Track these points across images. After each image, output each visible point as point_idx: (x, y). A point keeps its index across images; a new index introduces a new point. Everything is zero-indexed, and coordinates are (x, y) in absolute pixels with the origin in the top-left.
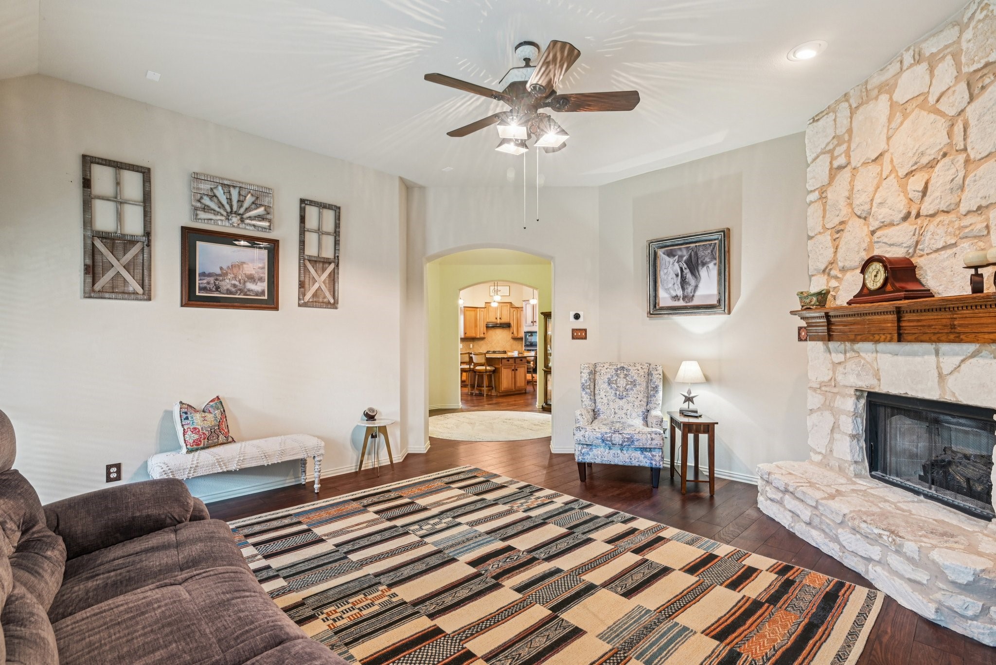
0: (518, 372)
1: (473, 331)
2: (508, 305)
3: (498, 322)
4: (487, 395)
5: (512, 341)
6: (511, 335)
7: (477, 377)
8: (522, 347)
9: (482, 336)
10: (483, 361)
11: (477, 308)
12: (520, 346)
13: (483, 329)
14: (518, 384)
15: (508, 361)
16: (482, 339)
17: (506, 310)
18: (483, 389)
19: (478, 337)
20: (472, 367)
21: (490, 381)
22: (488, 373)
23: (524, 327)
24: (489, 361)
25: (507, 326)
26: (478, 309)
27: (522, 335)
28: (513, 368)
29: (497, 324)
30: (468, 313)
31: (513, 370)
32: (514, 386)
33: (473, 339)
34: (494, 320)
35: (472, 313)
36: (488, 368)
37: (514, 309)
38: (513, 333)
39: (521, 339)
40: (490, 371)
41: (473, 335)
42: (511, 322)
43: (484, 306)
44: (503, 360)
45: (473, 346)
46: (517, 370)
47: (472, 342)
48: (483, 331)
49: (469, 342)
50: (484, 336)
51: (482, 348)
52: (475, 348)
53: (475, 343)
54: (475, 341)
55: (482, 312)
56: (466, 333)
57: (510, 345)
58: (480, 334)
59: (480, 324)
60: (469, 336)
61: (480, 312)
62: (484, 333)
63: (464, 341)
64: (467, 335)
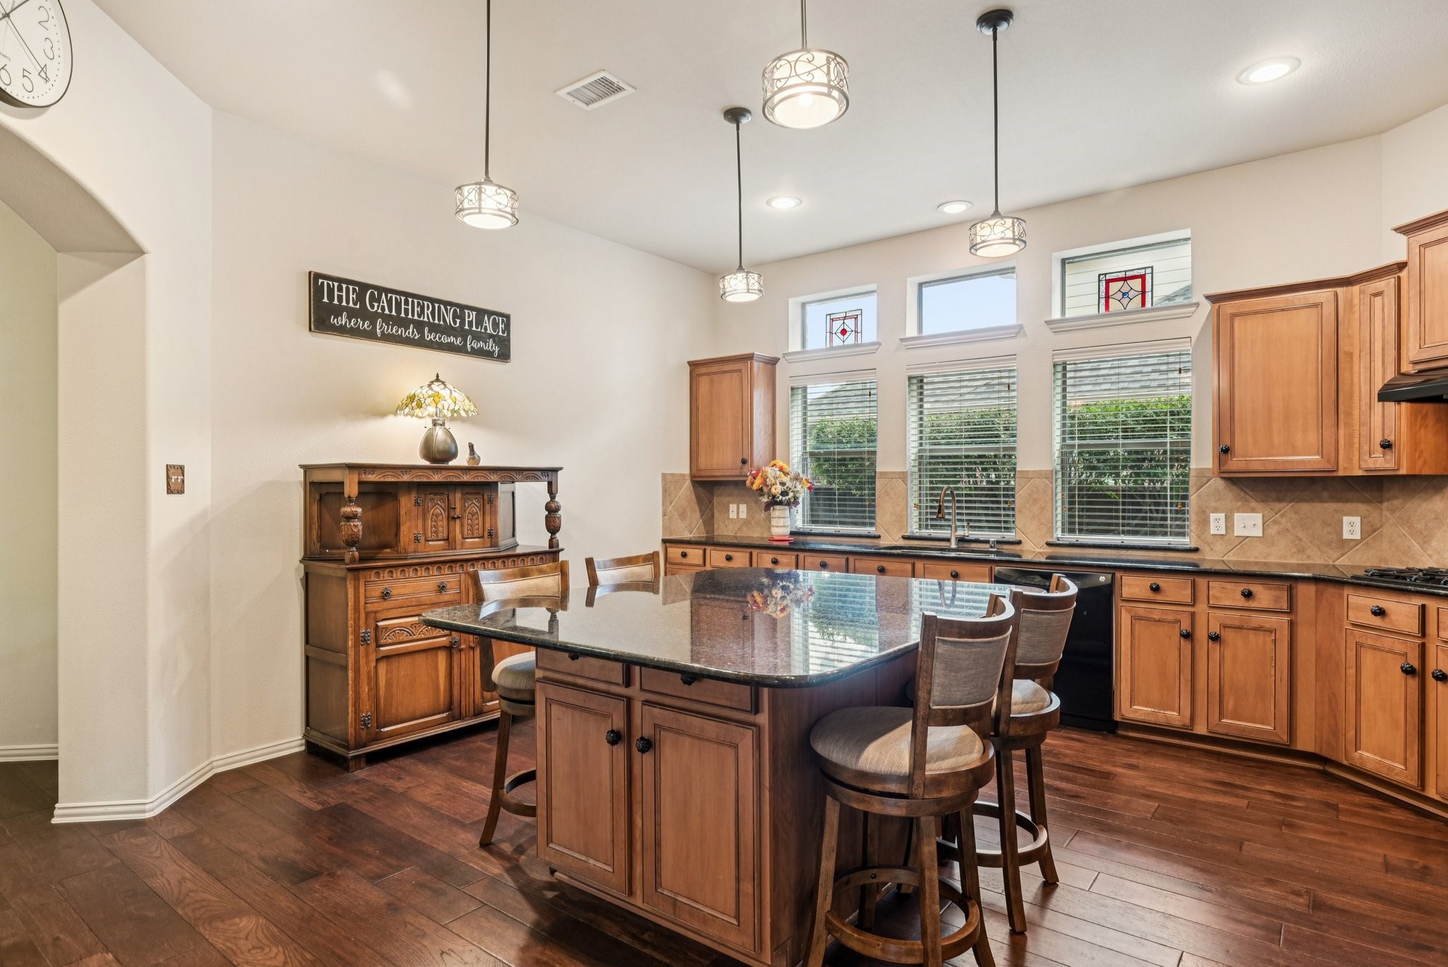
9: (1378, 462)
11: (1346, 282)
19: (1356, 470)
30: (1248, 330)
45: (1370, 529)
47: (1362, 507)
48: (1383, 430)
49: (1331, 506)
50: (1391, 465)
51: (1434, 543)
52: (1391, 542)
53: (1385, 512)
54: (1388, 500)
55: (1378, 299)
56: (1226, 451)
58: (1365, 449)
59: (1365, 388)
60: (1256, 466)
61: (1365, 308)
62: (1386, 447)
63: (1280, 500)
64: (1236, 464)
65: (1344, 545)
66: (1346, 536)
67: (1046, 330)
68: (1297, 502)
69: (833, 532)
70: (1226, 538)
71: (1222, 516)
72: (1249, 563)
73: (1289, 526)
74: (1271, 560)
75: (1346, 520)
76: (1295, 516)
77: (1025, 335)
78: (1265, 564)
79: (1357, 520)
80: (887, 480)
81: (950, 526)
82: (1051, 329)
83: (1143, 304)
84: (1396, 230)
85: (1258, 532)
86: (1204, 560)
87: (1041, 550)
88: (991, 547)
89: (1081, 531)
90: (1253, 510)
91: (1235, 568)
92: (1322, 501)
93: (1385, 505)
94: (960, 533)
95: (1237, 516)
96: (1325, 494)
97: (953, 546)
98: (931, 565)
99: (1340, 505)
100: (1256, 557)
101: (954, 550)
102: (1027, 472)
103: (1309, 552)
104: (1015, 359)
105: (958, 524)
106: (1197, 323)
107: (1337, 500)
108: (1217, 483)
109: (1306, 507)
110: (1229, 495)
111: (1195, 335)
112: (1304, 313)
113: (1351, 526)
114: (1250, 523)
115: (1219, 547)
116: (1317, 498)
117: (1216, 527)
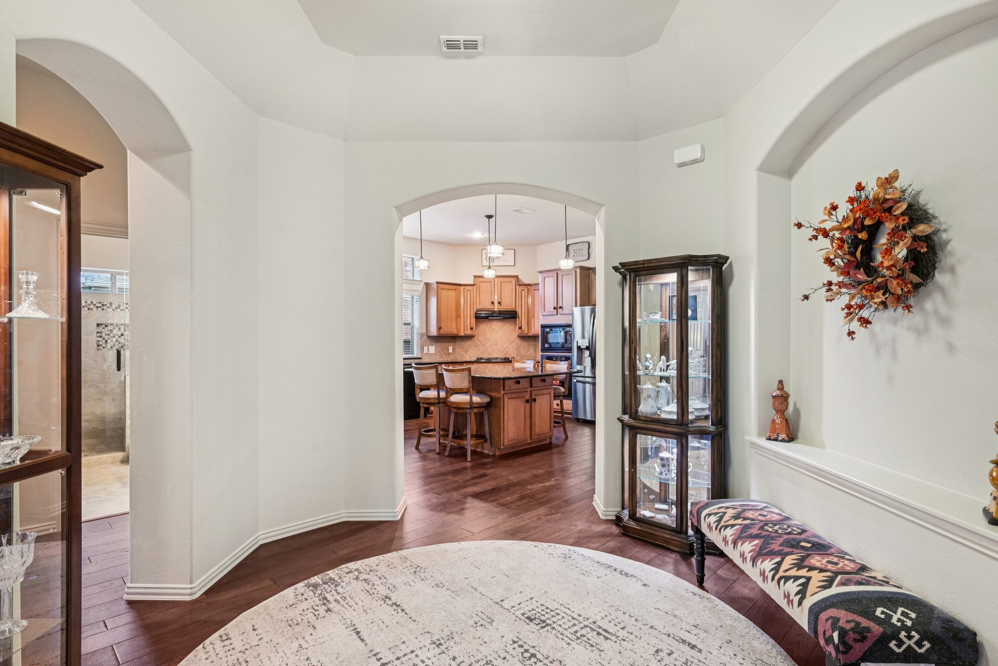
0: (537, 406)
1: (454, 326)
2: (513, 280)
3: (496, 309)
4: (474, 452)
5: (518, 342)
6: (517, 332)
7: (452, 417)
8: (537, 351)
9: (469, 332)
10: (465, 384)
11: (460, 285)
13: (471, 321)
14: (537, 430)
15: (518, 382)
16: (469, 337)
17: (509, 288)
18: (464, 443)
19: (462, 334)
20: (443, 394)
21: (480, 424)
22: (476, 410)
23: (541, 316)
24: (479, 384)
25: (510, 316)
26: (462, 288)
27: (537, 330)
28: (527, 397)
29: (494, 312)
30: (444, 293)
31: (527, 401)
32: (528, 433)
33: (454, 338)
34: (489, 306)
35: (452, 294)
36: (476, 399)
37: (522, 288)
38: (520, 328)
39: (534, 338)
40: (480, 406)
41: (454, 331)
42: (518, 310)
43: (471, 282)
44: (507, 383)
45: (454, 350)
46: (535, 400)
47: (452, 344)
48: (470, 324)
49: (447, 344)
50: (472, 333)
51: (469, 352)
52: (458, 353)
53: (457, 345)
54: (458, 342)
55: (469, 292)
56: (440, 328)
57: (518, 349)
58: (466, 329)
59: (465, 313)
60: (445, 333)
61: (466, 293)
62: (472, 328)
63: (438, 342)
64: (442, 332)
65: (449, 354)
66: (450, 352)
68: (441, 343)
70: (428, 354)
71: (427, 347)
73: (440, 350)
74: (436, 359)
75: (450, 347)
76: (441, 347)
79: (452, 347)
84: (472, 276)
85: (434, 352)
86: (423, 361)
90: (433, 345)
92: (446, 342)
93: (456, 343)
95: (430, 347)
96: (446, 340)
100: (434, 359)
103: (443, 356)
106: (421, 287)
107: (448, 342)
108: (425, 337)
109: (443, 344)
110: (428, 341)
111: (421, 291)
112: (453, 292)
113: (451, 349)
114: (432, 349)
115: (426, 357)
116: (444, 342)
117: (426, 351)
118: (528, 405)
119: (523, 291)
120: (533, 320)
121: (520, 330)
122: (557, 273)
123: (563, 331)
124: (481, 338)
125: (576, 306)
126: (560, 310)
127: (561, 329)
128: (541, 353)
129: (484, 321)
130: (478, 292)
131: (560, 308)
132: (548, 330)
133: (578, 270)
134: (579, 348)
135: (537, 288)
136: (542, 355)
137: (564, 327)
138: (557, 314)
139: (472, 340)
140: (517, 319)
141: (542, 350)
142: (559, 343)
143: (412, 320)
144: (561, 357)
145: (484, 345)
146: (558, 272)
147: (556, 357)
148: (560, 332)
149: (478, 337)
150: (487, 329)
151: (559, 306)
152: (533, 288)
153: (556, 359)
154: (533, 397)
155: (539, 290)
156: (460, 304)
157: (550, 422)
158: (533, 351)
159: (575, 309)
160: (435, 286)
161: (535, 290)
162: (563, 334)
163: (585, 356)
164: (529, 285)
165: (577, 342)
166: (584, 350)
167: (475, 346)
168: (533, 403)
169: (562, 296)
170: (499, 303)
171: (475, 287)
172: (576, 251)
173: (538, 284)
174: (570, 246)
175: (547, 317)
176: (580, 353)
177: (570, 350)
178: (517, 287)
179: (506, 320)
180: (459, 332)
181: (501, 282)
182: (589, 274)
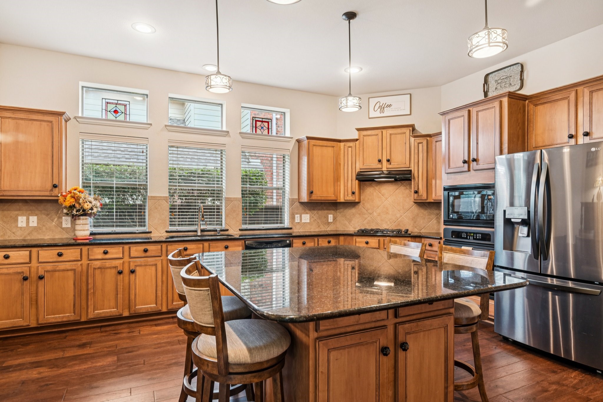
1: (331, 190)
2: (407, 131)
3: (385, 169)
5: (416, 209)
6: (413, 196)
8: (439, 222)
9: (350, 198)
11: (340, 141)
12: (434, 221)
13: (352, 183)
16: (353, 204)
17: (401, 141)
19: (342, 200)
23: (444, 176)
25: (403, 177)
26: (342, 144)
27: (439, 194)
29: (382, 172)
30: (317, 151)
31: (386, 350)
33: (334, 205)
34: (376, 165)
35: (328, 152)
37: (419, 140)
38: (416, 192)
39: (437, 204)
41: (331, 196)
42: (413, 168)
43: (354, 137)
45: (335, 219)
47: (333, 212)
48: (352, 188)
49: (326, 212)
50: (354, 199)
51: (353, 222)
52: (339, 223)
53: (338, 213)
54: (339, 209)
55: (350, 149)
56: (312, 193)
57: (414, 219)
58: (346, 193)
59: (346, 175)
60: (319, 198)
61: (346, 150)
62: (353, 193)
63: (314, 210)
64: (314, 197)
65: (329, 224)
66: (329, 221)
67: (239, 136)
68: (318, 210)
69: (110, 231)
70: (300, 223)
71: (299, 215)
72: (306, 232)
73: (316, 218)
74: (312, 230)
75: (329, 216)
76: (317, 215)
77: (230, 136)
78: (310, 232)
79: (332, 216)
80: (156, 201)
81: (197, 224)
82: (241, 136)
83: (268, 133)
84: (356, 129)
85: (308, 221)
86: (293, 232)
87: (237, 233)
88: (218, 233)
89: (250, 224)
90: (307, 213)
91: (302, 234)
92: (324, 210)
93: (338, 211)
94: (203, 227)
95: (303, 215)
96: (325, 208)
97: (199, 234)
98: (213, 244)
99: (328, 211)
100: (308, 230)
101: (199, 236)
102: (231, 198)
103: (321, 227)
104: (225, 146)
105: (201, 223)
106: (292, 145)
107: (327, 209)
108: (297, 204)
109: (320, 212)
110: (301, 208)
111: (291, 149)
112: (330, 149)
113: (331, 218)
114: (306, 218)
115: (298, 227)
116: (322, 209)
117: (297, 220)
118: (387, 362)
119: (420, 145)
120: (434, 182)
121: (416, 195)
122: (469, 111)
123: (479, 195)
124: (368, 205)
125: (501, 153)
126: (473, 165)
127: (476, 192)
128: (443, 227)
129: (371, 184)
130: (361, 148)
131: (474, 160)
132: (457, 193)
133: (505, 100)
134: (508, 222)
135: (439, 139)
136: (445, 230)
137: (479, 188)
138: (469, 170)
139: (357, 207)
140: (413, 180)
141: (446, 222)
142: (473, 213)
143: (284, 183)
144: (474, 233)
145: (371, 214)
146: (471, 109)
147: (466, 233)
148: (475, 197)
149: (364, 204)
150: (375, 194)
151: (471, 158)
152: (434, 139)
153: (467, 236)
154: (401, 339)
155: (441, 141)
156: (340, 164)
157: (446, 388)
158: (435, 221)
159: (499, 158)
160: (306, 142)
161: (437, 142)
162: (478, 199)
163: (520, 235)
164: (429, 136)
165: (505, 211)
166: (516, 226)
167: (360, 214)
168: (401, 354)
169: (477, 143)
170: (388, 161)
171: (357, 142)
172: (499, 81)
173: (440, 134)
174: (491, 75)
175: (452, 176)
176: (509, 229)
177: (491, 222)
178: (412, 139)
179: (399, 183)
180: (337, 197)
181: (391, 134)
182: (524, 106)
